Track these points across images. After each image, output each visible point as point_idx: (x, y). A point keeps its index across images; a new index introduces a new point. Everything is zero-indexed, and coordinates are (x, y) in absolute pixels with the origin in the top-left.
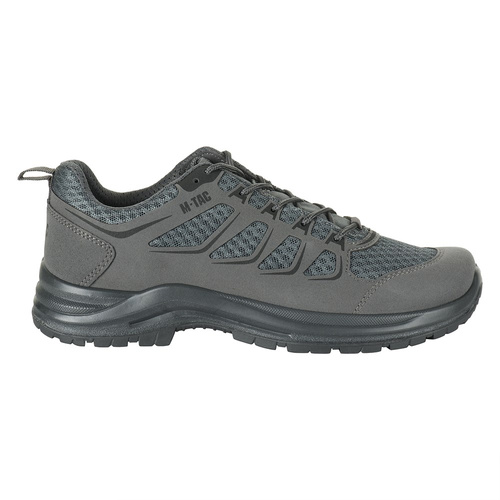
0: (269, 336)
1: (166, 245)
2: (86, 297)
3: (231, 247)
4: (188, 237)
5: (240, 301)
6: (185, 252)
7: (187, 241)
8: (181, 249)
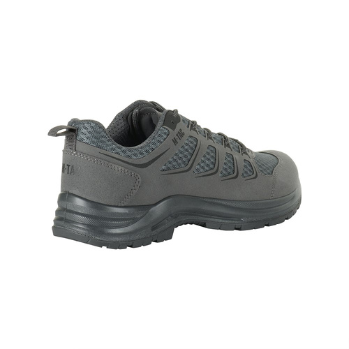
0: (230, 222)
1: (169, 169)
2: (125, 214)
3: (202, 165)
4: (179, 161)
5: (212, 201)
6: (180, 172)
7: (179, 164)
8: (177, 170)
